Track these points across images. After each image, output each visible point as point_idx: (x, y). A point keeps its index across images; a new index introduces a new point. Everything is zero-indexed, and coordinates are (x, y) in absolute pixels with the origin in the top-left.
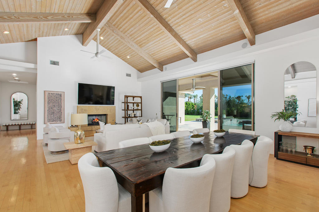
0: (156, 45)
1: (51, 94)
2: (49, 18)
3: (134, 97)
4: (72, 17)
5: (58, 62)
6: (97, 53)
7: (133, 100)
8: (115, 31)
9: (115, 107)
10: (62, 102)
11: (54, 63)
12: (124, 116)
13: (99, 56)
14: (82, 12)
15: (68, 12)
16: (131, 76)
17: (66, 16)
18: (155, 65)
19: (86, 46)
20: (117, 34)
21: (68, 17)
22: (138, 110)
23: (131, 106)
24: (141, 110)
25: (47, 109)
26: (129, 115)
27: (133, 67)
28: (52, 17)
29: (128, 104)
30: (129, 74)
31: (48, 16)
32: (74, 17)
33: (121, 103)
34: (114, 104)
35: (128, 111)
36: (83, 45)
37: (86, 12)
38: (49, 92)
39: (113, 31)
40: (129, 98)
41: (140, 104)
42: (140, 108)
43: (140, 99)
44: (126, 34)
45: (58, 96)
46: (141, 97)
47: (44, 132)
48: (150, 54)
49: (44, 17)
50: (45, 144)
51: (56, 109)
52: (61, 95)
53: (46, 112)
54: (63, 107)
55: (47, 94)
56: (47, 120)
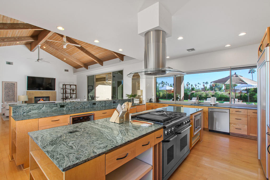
0: (78, 55)
1: (7, 83)
2: (5, 40)
3: (71, 85)
4: (21, 39)
5: (13, 63)
6: (38, 60)
7: (70, 87)
8: (51, 46)
9: (56, 92)
10: (16, 89)
11: (9, 63)
12: (62, 98)
13: (40, 61)
14: (28, 36)
15: (18, 36)
16: (69, 71)
17: (16, 39)
18: (82, 66)
19: (33, 51)
20: (53, 48)
21: (18, 39)
22: (73, 93)
23: (68, 91)
24: (76, 94)
25: (4, 93)
26: (67, 97)
27: (70, 65)
28: (7, 39)
29: (66, 90)
30: (67, 70)
31: (5, 39)
32: (22, 39)
33: (60, 89)
34: (55, 90)
35: (66, 95)
36: (31, 51)
37: (30, 35)
38: (6, 82)
39: (50, 46)
40: (66, 86)
41: (75, 90)
42: (75, 92)
43: (75, 86)
44: (59, 47)
45: (12, 85)
46: (75, 85)
47: (2, 107)
48: (78, 59)
49: (1, 40)
50: (3, 114)
51: (10, 93)
52: (14, 84)
53: (4, 95)
54: (16, 92)
55: (4, 83)
56: (4, 100)
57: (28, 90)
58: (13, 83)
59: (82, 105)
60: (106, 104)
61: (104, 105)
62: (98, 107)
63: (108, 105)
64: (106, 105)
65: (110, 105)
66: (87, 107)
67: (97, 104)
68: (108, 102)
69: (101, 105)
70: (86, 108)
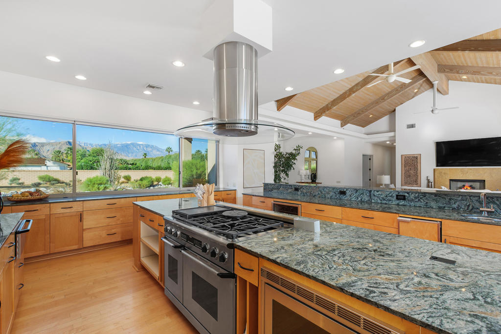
1: (407, 158)
10: (418, 165)
11: (411, 126)
25: (404, 172)
38: (406, 156)
45: (414, 159)
51: (412, 172)
52: (417, 158)
53: (403, 175)
54: (419, 170)
55: (403, 157)
56: (403, 183)
57: (437, 166)
58: (416, 156)
59: (320, 191)
60: (373, 197)
61: (367, 199)
62: (350, 200)
63: (379, 201)
64: (373, 201)
65: (385, 202)
66: (329, 196)
67: (348, 193)
68: (380, 193)
69: (360, 199)
70: (328, 198)
